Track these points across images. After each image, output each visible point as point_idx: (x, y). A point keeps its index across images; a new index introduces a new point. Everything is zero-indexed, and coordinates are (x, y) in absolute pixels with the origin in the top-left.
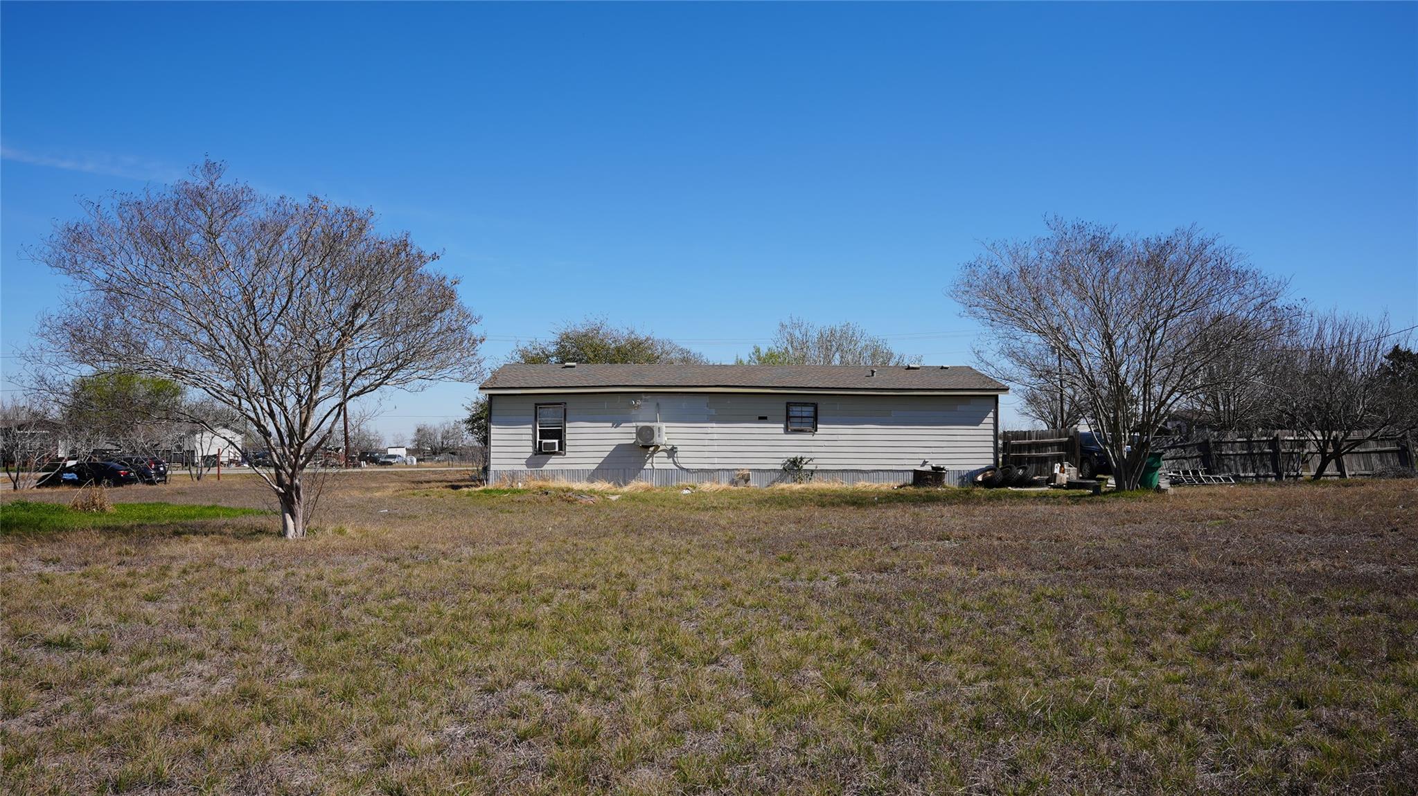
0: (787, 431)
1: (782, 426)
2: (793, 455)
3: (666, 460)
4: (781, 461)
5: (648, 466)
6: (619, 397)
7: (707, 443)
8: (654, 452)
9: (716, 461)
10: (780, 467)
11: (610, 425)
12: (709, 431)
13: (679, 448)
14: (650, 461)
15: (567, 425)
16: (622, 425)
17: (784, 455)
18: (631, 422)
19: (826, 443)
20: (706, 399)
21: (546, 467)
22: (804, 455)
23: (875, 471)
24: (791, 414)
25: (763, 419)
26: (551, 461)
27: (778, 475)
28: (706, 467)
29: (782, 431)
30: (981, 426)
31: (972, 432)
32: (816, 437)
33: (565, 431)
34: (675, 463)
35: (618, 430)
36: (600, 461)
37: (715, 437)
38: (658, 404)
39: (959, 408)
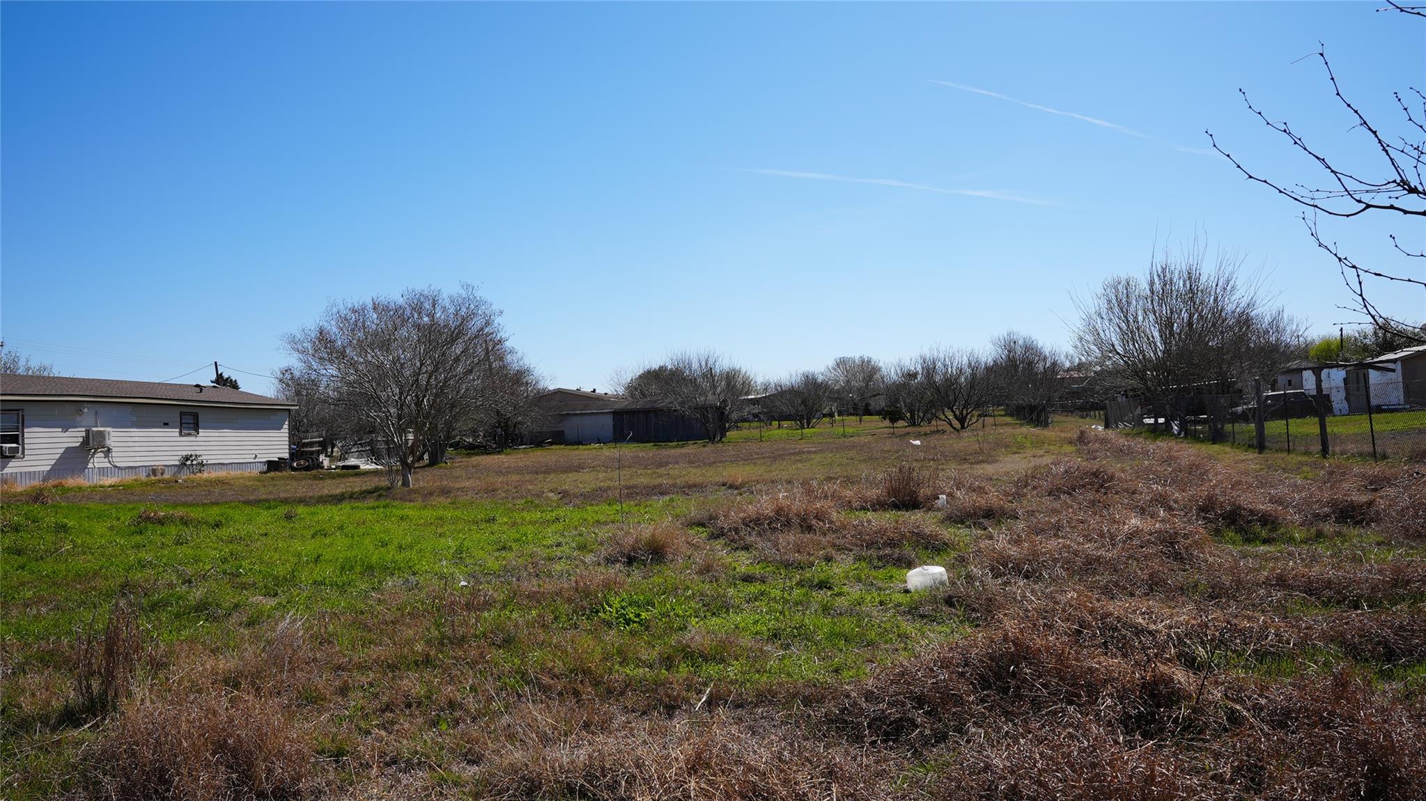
0: (181, 435)
1: (178, 430)
2: (185, 453)
3: (103, 460)
4: (178, 458)
5: (90, 465)
6: (67, 405)
7: (131, 444)
8: (94, 453)
9: (138, 459)
10: (177, 463)
11: (61, 430)
12: (133, 434)
13: (114, 449)
14: (92, 461)
15: (25, 430)
16: (70, 430)
17: (180, 453)
18: (76, 427)
19: (204, 444)
20: (129, 408)
21: (6, 471)
22: (193, 453)
23: (231, 463)
24: (183, 421)
25: (166, 425)
26: (11, 464)
27: (176, 468)
28: (131, 464)
29: (177, 434)
30: (282, 431)
31: (278, 435)
32: (198, 439)
33: (23, 436)
34: (110, 462)
35: (67, 434)
36: (53, 462)
37: (136, 439)
38: (96, 413)
39: (272, 417)
